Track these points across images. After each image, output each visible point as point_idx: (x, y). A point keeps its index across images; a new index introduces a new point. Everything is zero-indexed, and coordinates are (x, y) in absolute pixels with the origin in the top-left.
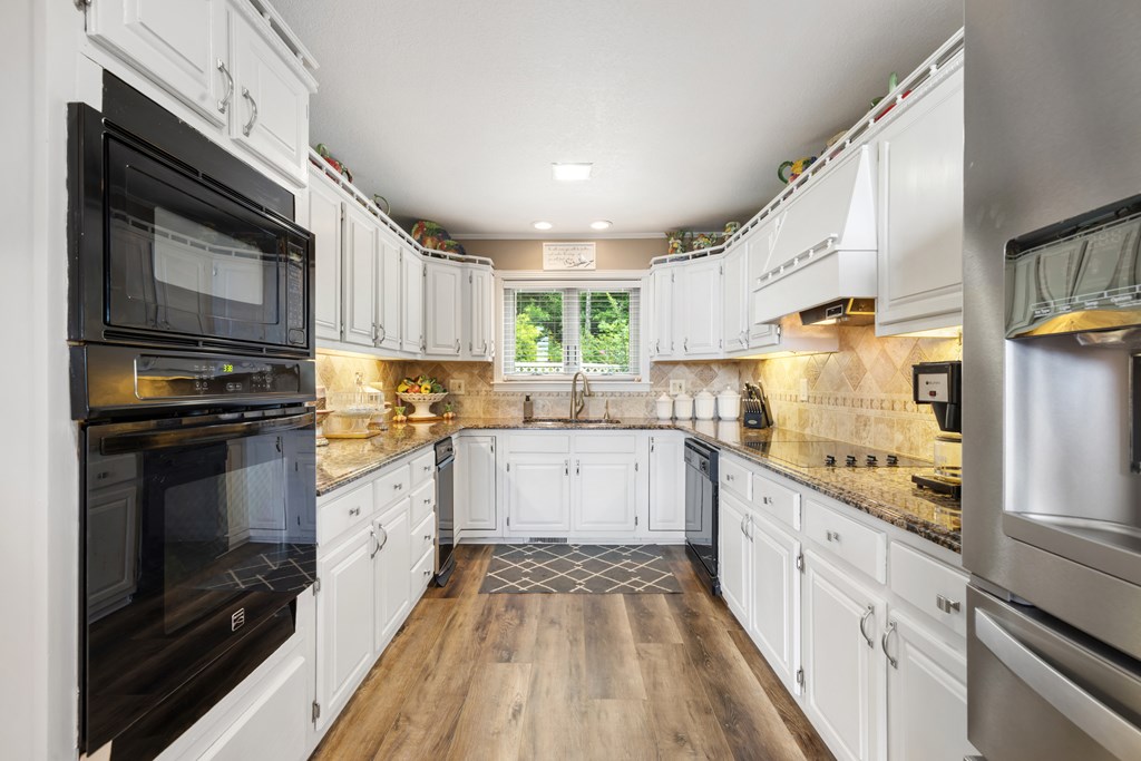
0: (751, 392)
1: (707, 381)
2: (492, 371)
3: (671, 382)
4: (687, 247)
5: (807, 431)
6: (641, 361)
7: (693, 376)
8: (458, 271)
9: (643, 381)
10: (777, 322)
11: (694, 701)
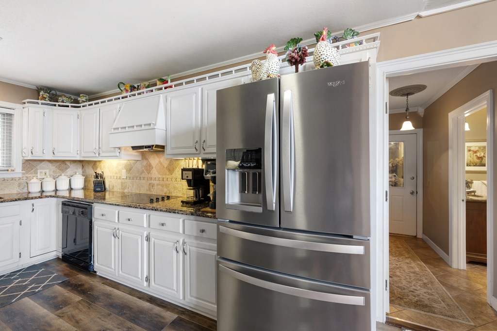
1: (63, 170)
3: (39, 171)
4: (54, 99)
5: (126, 191)
7: (54, 167)
9: (16, 171)
10: (119, 148)
11: (101, 315)
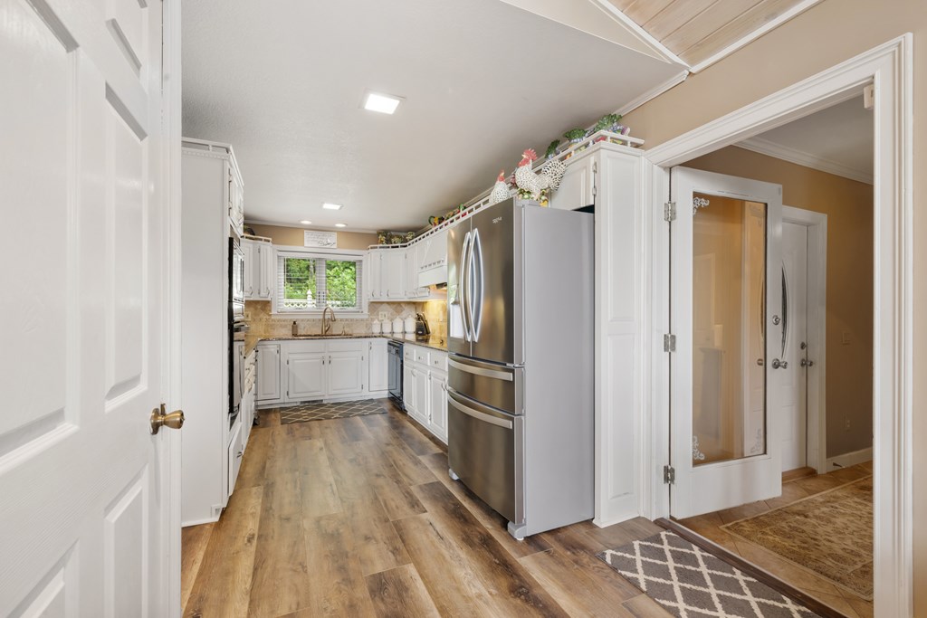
0: (419, 318)
1: (399, 312)
2: (270, 306)
3: (380, 313)
4: (388, 241)
6: (363, 302)
7: (392, 310)
8: (251, 246)
9: (364, 313)
10: (428, 287)
